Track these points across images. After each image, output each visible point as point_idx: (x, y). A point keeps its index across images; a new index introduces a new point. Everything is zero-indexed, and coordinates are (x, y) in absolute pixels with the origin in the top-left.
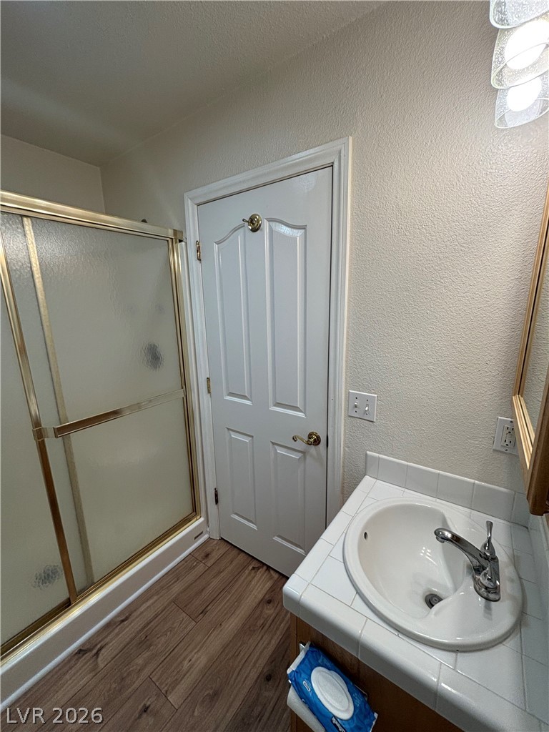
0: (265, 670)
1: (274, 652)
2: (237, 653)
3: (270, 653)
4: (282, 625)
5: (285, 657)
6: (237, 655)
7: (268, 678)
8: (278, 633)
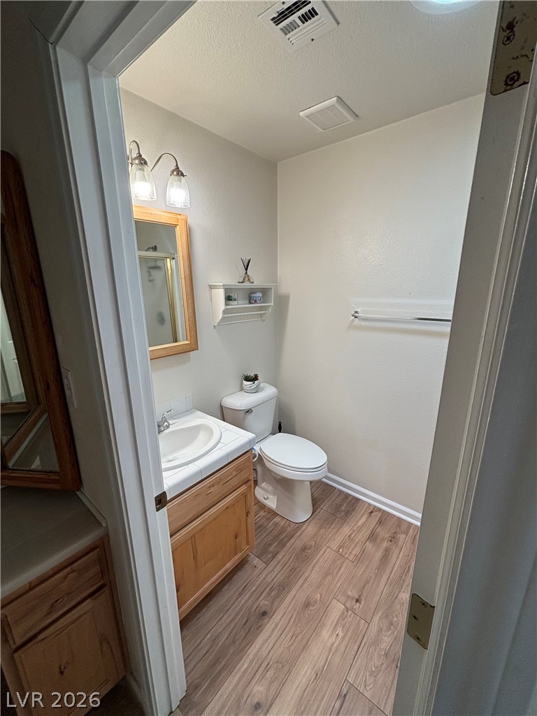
0: (267, 620)
1: (258, 635)
2: (294, 638)
3: (261, 635)
4: (246, 666)
5: (248, 629)
6: (293, 636)
7: (264, 613)
8: (251, 657)
